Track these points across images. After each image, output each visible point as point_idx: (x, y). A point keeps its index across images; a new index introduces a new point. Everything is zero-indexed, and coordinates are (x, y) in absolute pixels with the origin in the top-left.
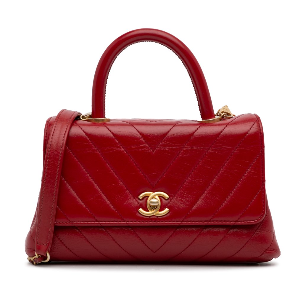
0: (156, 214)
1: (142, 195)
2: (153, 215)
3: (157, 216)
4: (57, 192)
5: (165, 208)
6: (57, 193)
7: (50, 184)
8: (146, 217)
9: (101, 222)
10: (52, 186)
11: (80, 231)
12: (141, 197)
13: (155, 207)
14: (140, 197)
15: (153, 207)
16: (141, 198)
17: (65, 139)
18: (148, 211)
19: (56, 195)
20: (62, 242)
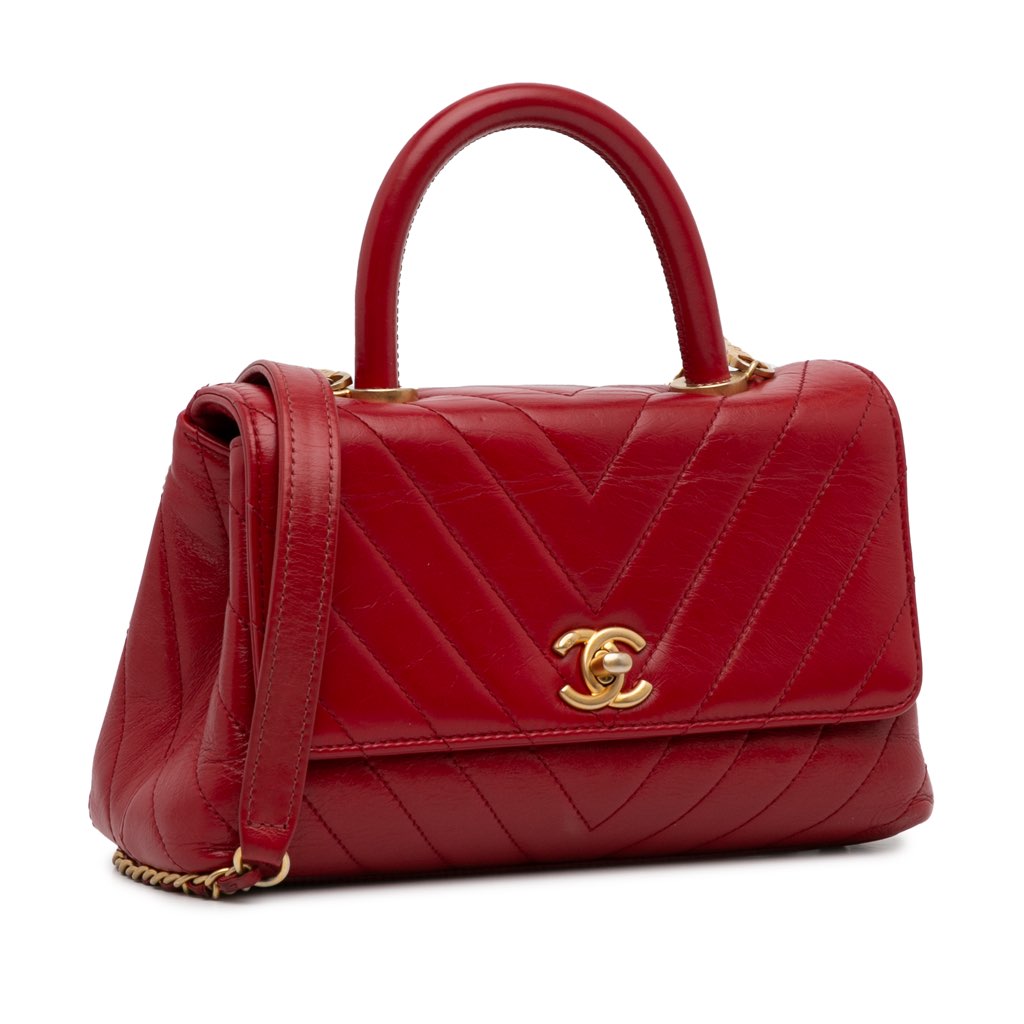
0: (614, 702)
1: (564, 643)
2: (607, 706)
3: (618, 709)
4: (322, 643)
5: (639, 680)
6: (324, 647)
7: (301, 619)
8: (584, 714)
9: (448, 737)
10: (306, 623)
11: (379, 771)
12: (563, 647)
13: (609, 678)
14: (560, 648)
15: (604, 679)
16: (563, 652)
17: (336, 462)
18: (588, 692)
19: (318, 656)
20: (320, 813)
